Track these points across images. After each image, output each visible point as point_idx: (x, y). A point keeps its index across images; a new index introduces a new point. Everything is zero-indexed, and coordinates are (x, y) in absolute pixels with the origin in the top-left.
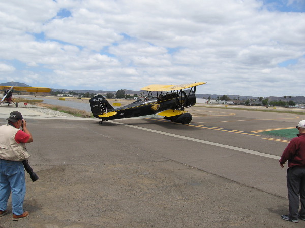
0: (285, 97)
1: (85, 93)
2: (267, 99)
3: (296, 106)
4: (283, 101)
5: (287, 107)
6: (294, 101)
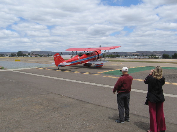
0: (114, 52)
2: (105, 54)
3: (120, 57)
4: (113, 54)
5: (115, 58)
6: (119, 55)
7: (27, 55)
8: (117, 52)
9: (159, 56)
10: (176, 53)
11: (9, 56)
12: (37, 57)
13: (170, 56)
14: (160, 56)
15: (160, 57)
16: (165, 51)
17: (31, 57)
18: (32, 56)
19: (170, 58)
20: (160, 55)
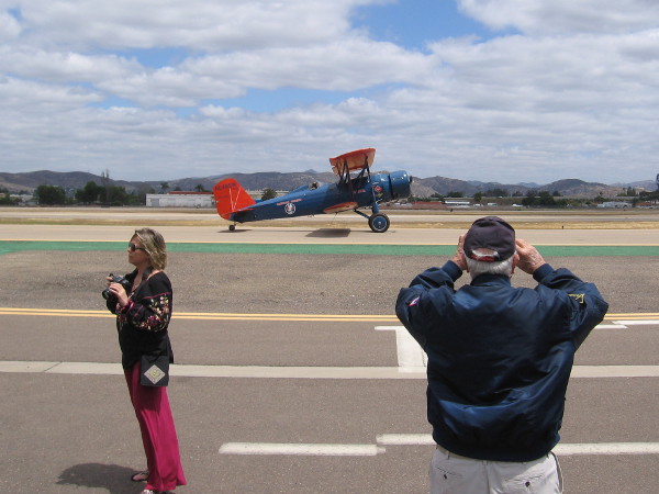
9: (22, 193)
10: (93, 183)
13: (68, 196)
14: (26, 193)
15: (25, 197)
16: (47, 174)
19: (70, 203)
20: (24, 188)
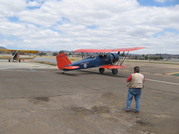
0: (157, 54)
1: (41, 52)
2: (147, 55)
3: (164, 60)
4: (156, 56)
5: (159, 60)
6: (162, 57)
7: (68, 55)
8: (160, 54)
11: (51, 55)
12: (78, 57)
17: (72, 56)
18: (74, 56)
